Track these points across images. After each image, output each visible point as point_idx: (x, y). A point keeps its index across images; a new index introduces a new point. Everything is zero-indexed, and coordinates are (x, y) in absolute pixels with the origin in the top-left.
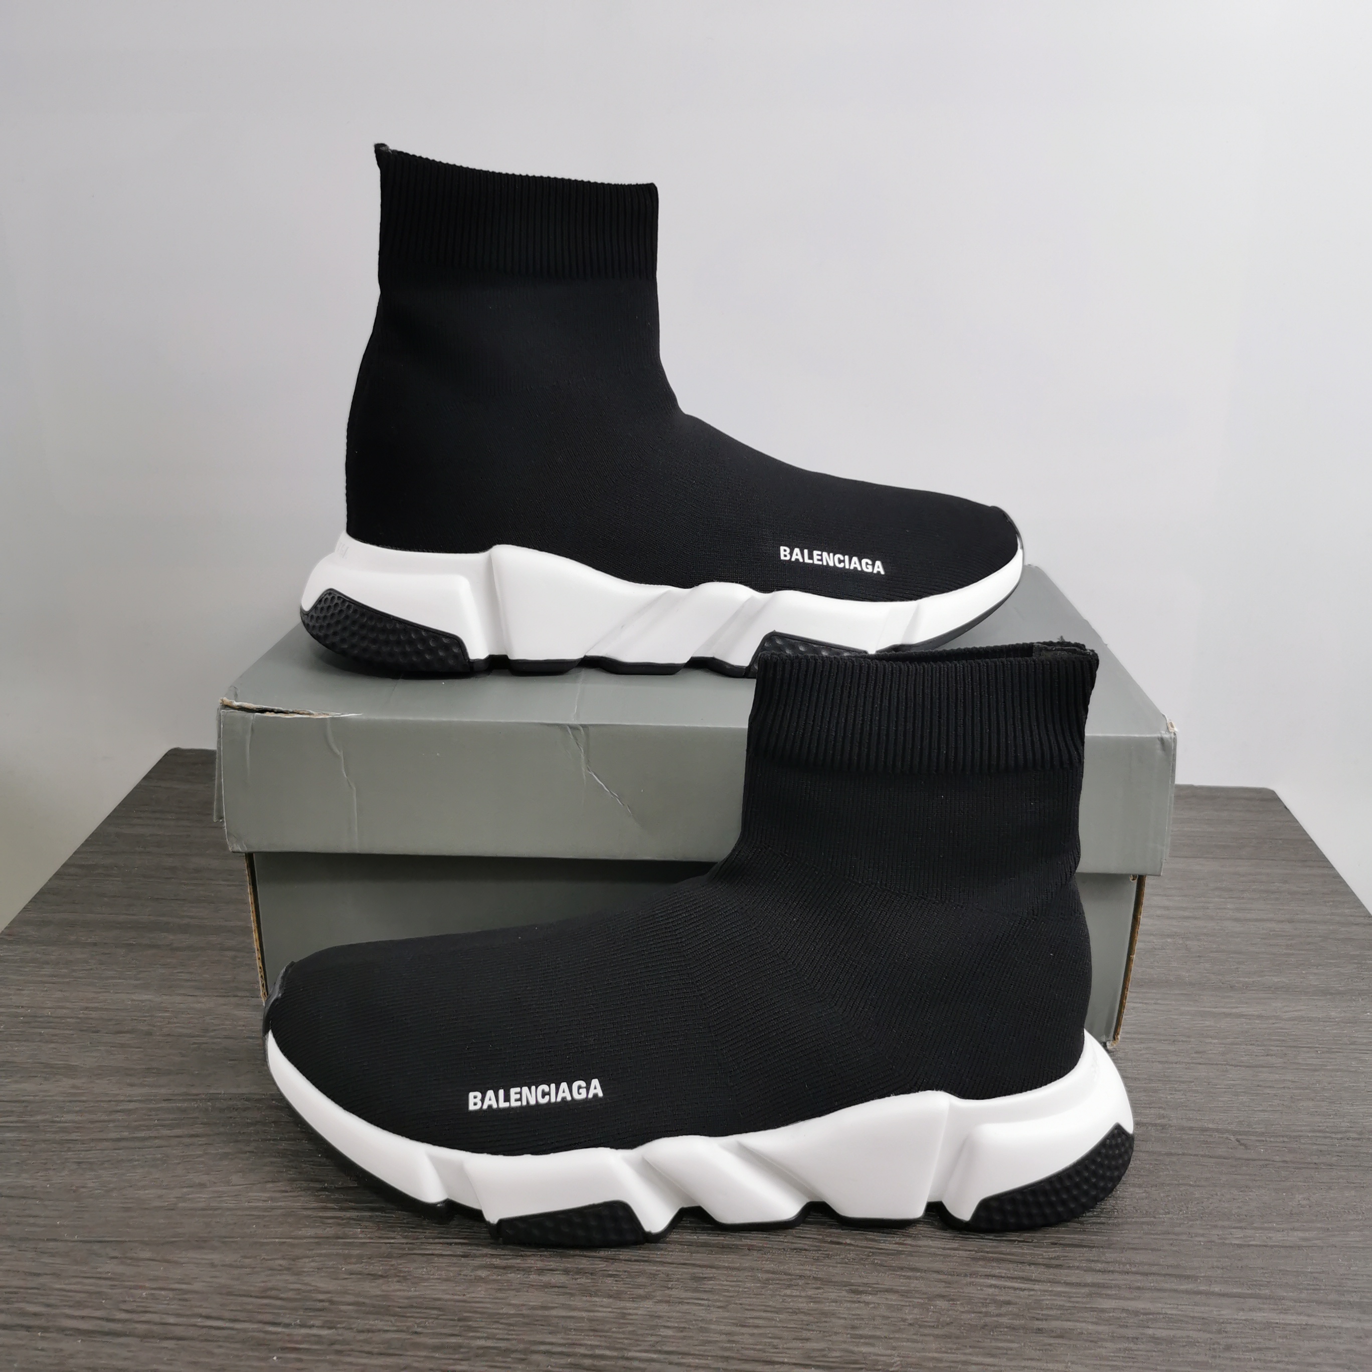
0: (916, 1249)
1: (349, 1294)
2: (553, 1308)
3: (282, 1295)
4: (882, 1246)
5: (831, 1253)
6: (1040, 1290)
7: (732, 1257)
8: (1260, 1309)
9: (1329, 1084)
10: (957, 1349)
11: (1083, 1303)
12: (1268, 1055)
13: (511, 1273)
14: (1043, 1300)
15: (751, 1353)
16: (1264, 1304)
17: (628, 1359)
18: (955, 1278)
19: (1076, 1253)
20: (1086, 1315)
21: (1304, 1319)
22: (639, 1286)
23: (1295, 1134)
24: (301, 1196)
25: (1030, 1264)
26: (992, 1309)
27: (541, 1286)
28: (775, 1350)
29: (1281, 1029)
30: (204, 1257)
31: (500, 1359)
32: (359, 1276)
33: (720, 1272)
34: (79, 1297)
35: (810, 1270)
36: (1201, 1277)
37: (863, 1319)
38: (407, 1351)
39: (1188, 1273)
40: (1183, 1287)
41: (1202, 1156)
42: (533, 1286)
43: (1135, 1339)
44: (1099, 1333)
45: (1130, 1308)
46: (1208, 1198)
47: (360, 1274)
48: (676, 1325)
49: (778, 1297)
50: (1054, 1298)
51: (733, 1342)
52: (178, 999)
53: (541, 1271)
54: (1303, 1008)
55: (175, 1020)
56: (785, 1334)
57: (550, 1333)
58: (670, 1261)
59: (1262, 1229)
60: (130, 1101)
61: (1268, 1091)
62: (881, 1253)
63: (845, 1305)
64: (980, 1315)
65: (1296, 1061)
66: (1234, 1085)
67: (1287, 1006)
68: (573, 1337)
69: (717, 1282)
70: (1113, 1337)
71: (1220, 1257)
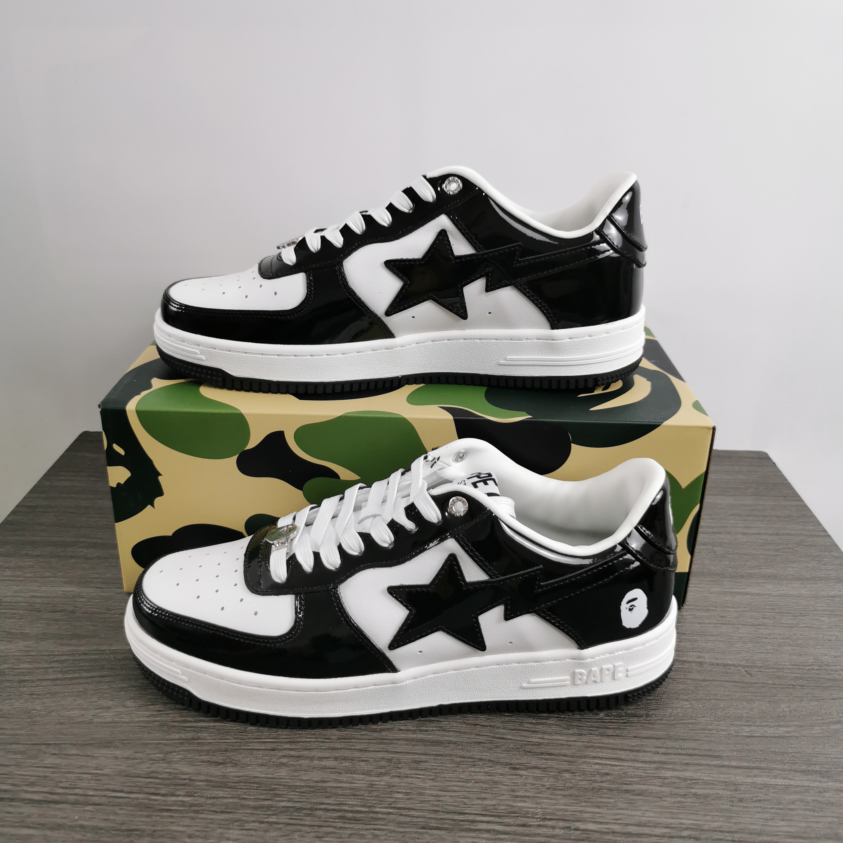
0: (551, 741)
1: (203, 775)
2: (328, 782)
3: (160, 776)
4: (530, 740)
5: (499, 745)
6: (627, 766)
7: (437, 748)
8: (761, 776)
9: (801, 635)
10: (576, 803)
11: (653, 774)
12: (764, 618)
13: (302, 760)
14: (628, 772)
15: (451, 808)
16: (762, 772)
17: (374, 812)
18: (575, 759)
19: (648, 742)
20: (654, 781)
21: (787, 782)
22: (382, 767)
23: (780, 667)
24: (171, 714)
25: (621, 750)
26: (598, 778)
27: (321, 768)
28: (464, 806)
29: (772, 602)
30: (111, 753)
31: (295, 814)
32: (207, 764)
33: (431, 757)
34: (32, 779)
35: (487, 755)
36: (725, 756)
37: (519, 785)
38: (239, 810)
39: (717, 754)
40: (714, 763)
41: (725, 681)
42: (316, 768)
43: (685, 796)
44: (663, 792)
45: (682, 777)
46: (728, 708)
47: (208, 762)
48: (404, 791)
49: (467, 773)
50: (635, 770)
51: (439, 801)
52: (91, 590)
53: (321, 759)
54: (784, 588)
55: (89, 603)
56: (471, 796)
57: (326, 797)
58: (400, 751)
59: (761, 726)
60: (61, 655)
61: (764, 640)
62: (529, 744)
63: (508, 777)
64: (591, 782)
65: (781, 622)
66: (744, 637)
67: (775, 587)
68: (341, 799)
69: (429, 764)
70: (671, 794)
71: (736, 744)
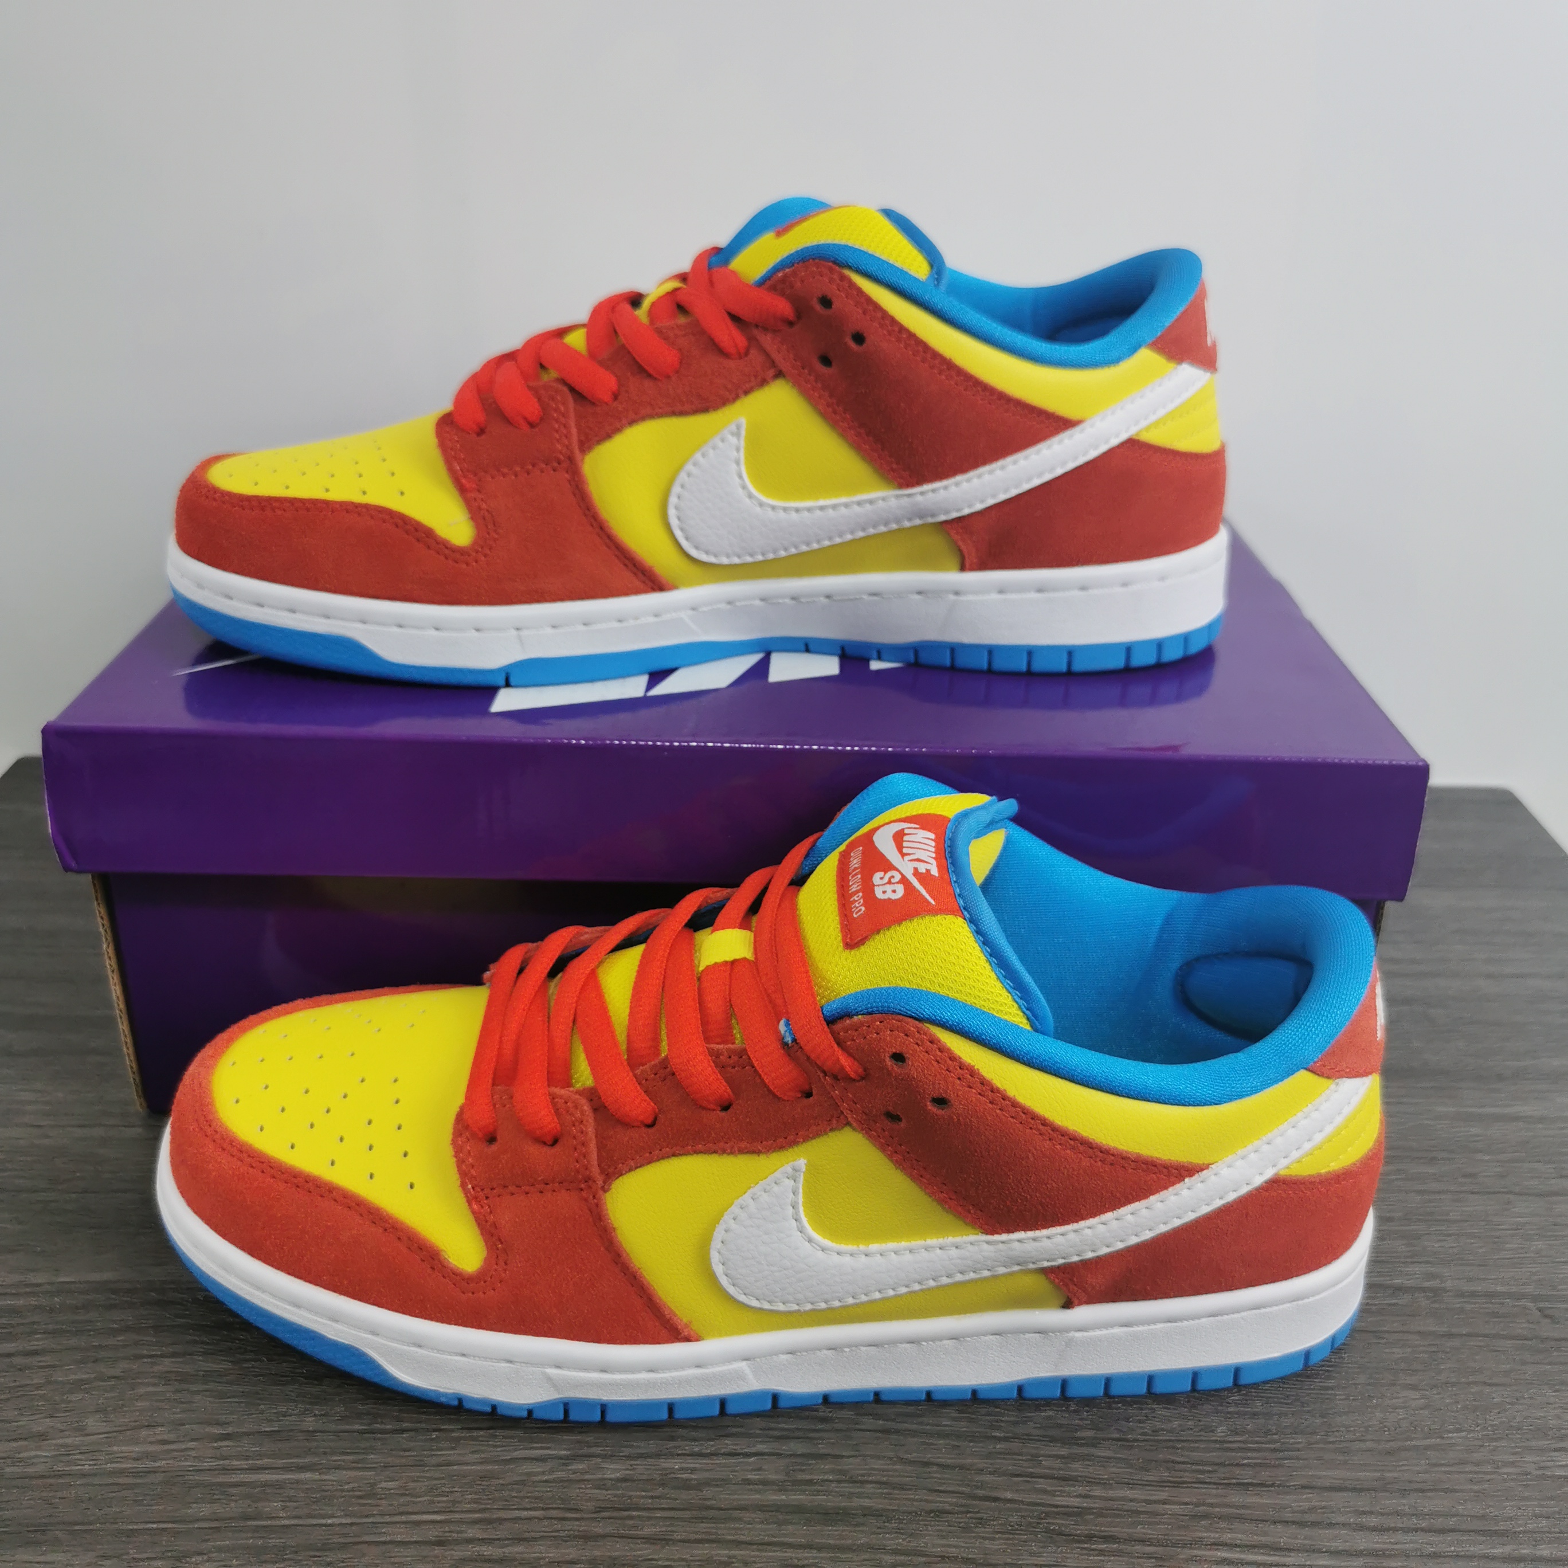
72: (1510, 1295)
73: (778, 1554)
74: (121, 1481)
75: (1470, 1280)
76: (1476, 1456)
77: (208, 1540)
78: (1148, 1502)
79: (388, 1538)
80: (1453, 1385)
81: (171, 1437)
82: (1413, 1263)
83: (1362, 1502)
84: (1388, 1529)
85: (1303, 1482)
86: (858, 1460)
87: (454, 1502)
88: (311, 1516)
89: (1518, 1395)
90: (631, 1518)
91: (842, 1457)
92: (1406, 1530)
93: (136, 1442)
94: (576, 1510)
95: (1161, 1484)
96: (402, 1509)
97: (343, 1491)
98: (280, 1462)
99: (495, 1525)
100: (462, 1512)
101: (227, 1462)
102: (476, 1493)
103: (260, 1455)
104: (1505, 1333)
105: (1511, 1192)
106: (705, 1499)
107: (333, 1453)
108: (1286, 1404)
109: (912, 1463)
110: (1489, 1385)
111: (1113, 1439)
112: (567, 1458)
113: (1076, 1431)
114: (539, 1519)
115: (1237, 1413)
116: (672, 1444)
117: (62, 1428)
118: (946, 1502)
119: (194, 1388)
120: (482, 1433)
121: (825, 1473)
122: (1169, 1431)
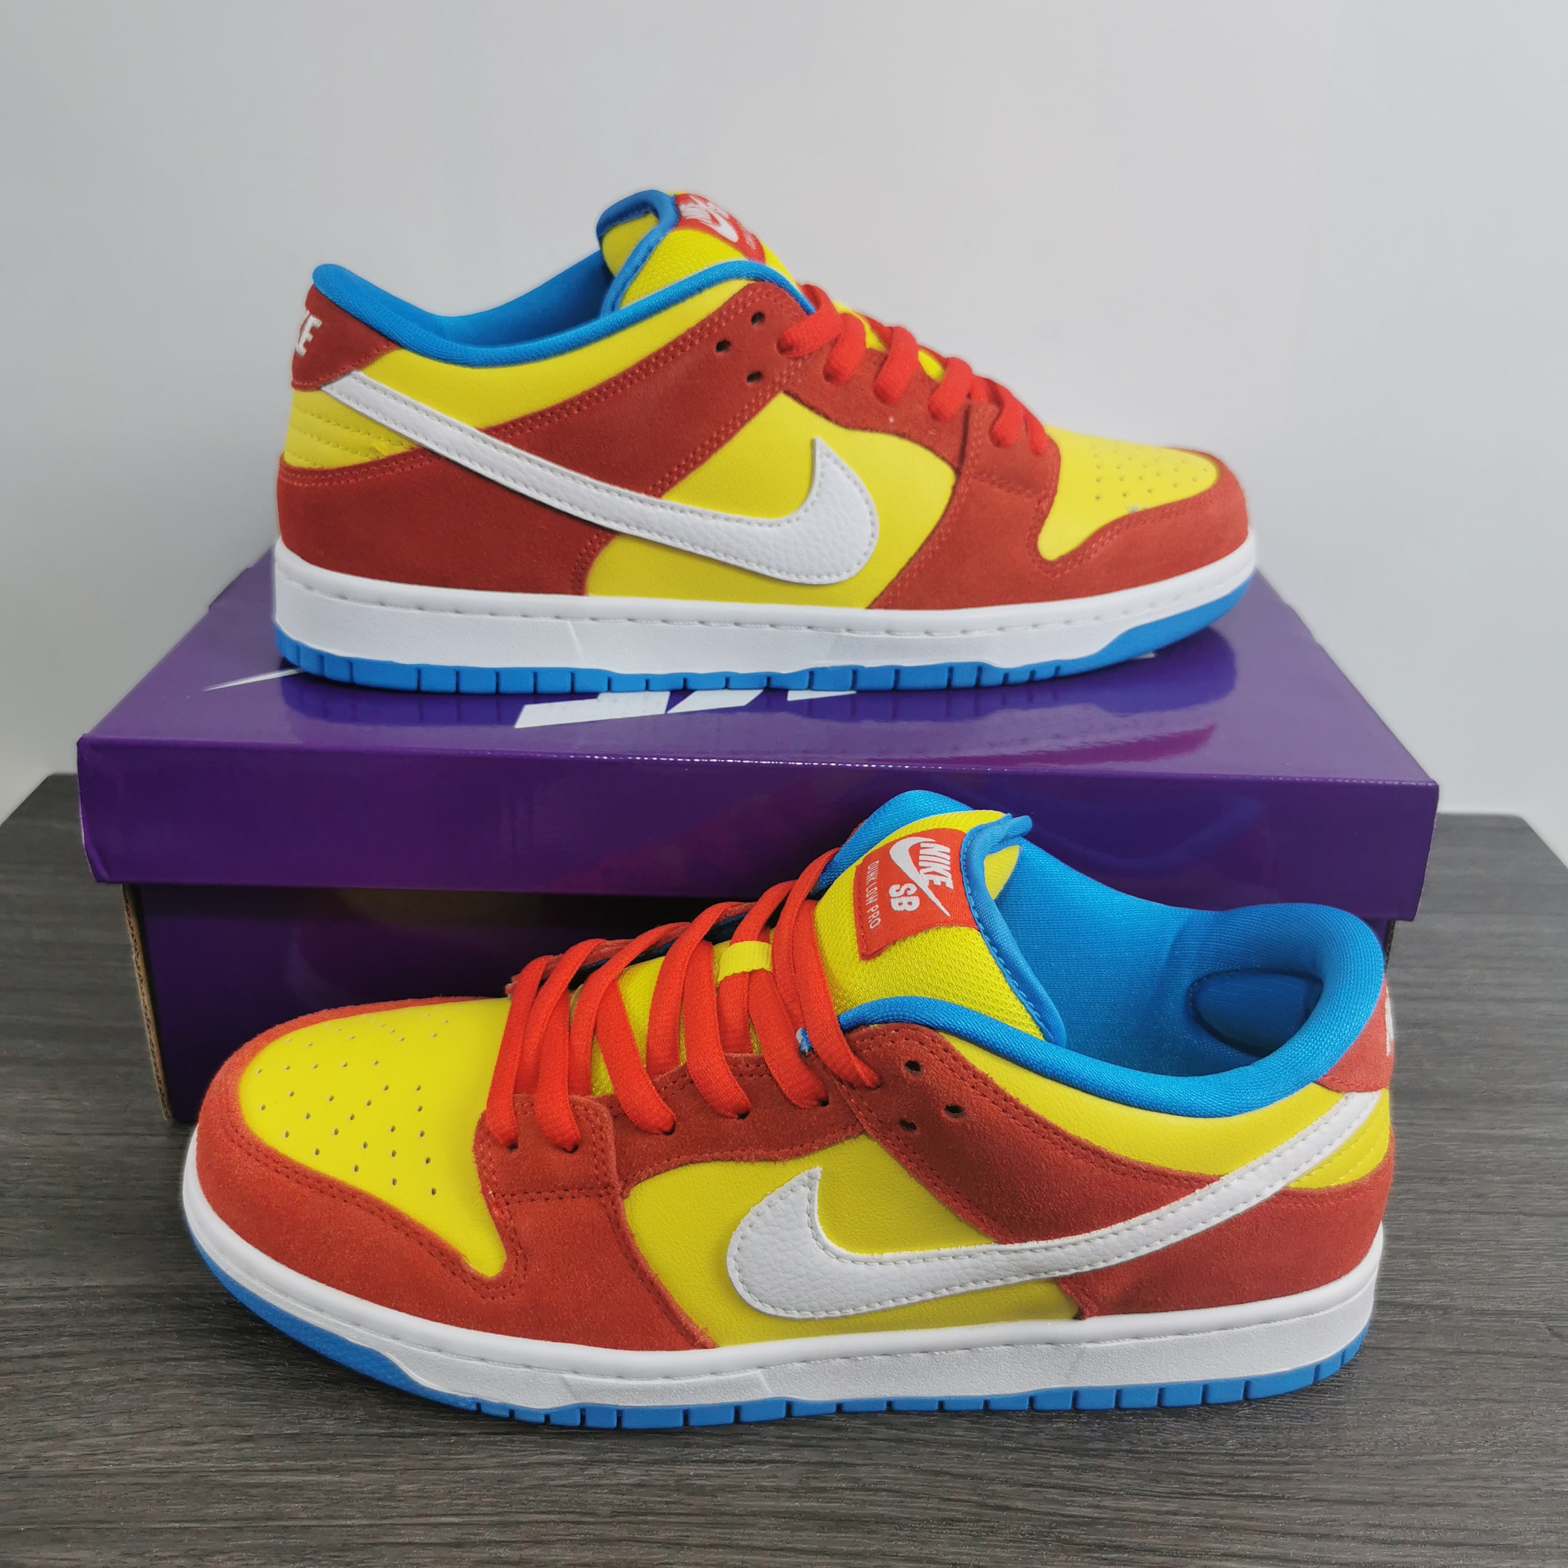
72: (1519, 1313)
73: (792, 1560)
74: (144, 1480)
75: (1478, 1298)
76: (1485, 1471)
77: (229, 1540)
78: (1159, 1513)
79: (407, 1540)
80: (1464, 1401)
81: (196, 1438)
82: (1423, 1281)
83: (1370, 1515)
84: (1398, 1542)
85: (1312, 1494)
86: (871, 1468)
87: (473, 1505)
88: (332, 1517)
89: (1527, 1411)
90: (646, 1522)
91: (858, 1465)
92: (1415, 1544)
93: (159, 1442)
94: (593, 1514)
95: (1170, 1496)
96: (424, 1511)
97: (363, 1493)
98: (301, 1464)
99: (512, 1528)
100: (480, 1514)
101: (248, 1463)
102: (493, 1496)
103: (281, 1457)
104: (1514, 1351)
105: (1520, 1213)
106: (720, 1505)
107: (354, 1456)
108: (1297, 1418)
109: (924, 1472)
110: (1499, 1402)
111: (1122, 1451)
112: (584, 1463)
113: (1087, 1442)
114: (553, 1521)
115: (1248, 1426)
116: (687, 1451)
117: (88, 1429)
118: (956, 1511)
119: (217, 1390)
120: (499, 1438)
121: (838, 1481)
122: (1179, 1444)
